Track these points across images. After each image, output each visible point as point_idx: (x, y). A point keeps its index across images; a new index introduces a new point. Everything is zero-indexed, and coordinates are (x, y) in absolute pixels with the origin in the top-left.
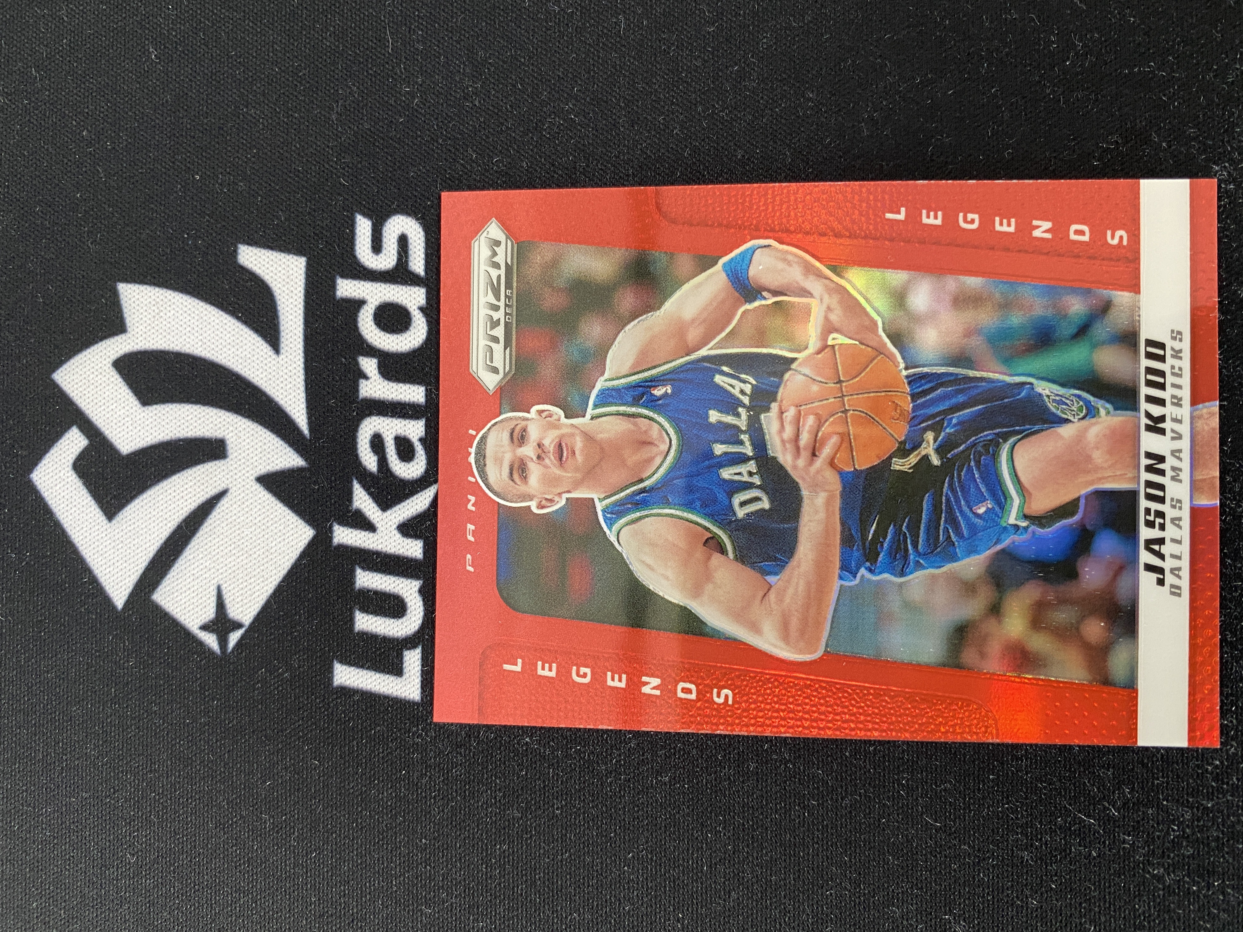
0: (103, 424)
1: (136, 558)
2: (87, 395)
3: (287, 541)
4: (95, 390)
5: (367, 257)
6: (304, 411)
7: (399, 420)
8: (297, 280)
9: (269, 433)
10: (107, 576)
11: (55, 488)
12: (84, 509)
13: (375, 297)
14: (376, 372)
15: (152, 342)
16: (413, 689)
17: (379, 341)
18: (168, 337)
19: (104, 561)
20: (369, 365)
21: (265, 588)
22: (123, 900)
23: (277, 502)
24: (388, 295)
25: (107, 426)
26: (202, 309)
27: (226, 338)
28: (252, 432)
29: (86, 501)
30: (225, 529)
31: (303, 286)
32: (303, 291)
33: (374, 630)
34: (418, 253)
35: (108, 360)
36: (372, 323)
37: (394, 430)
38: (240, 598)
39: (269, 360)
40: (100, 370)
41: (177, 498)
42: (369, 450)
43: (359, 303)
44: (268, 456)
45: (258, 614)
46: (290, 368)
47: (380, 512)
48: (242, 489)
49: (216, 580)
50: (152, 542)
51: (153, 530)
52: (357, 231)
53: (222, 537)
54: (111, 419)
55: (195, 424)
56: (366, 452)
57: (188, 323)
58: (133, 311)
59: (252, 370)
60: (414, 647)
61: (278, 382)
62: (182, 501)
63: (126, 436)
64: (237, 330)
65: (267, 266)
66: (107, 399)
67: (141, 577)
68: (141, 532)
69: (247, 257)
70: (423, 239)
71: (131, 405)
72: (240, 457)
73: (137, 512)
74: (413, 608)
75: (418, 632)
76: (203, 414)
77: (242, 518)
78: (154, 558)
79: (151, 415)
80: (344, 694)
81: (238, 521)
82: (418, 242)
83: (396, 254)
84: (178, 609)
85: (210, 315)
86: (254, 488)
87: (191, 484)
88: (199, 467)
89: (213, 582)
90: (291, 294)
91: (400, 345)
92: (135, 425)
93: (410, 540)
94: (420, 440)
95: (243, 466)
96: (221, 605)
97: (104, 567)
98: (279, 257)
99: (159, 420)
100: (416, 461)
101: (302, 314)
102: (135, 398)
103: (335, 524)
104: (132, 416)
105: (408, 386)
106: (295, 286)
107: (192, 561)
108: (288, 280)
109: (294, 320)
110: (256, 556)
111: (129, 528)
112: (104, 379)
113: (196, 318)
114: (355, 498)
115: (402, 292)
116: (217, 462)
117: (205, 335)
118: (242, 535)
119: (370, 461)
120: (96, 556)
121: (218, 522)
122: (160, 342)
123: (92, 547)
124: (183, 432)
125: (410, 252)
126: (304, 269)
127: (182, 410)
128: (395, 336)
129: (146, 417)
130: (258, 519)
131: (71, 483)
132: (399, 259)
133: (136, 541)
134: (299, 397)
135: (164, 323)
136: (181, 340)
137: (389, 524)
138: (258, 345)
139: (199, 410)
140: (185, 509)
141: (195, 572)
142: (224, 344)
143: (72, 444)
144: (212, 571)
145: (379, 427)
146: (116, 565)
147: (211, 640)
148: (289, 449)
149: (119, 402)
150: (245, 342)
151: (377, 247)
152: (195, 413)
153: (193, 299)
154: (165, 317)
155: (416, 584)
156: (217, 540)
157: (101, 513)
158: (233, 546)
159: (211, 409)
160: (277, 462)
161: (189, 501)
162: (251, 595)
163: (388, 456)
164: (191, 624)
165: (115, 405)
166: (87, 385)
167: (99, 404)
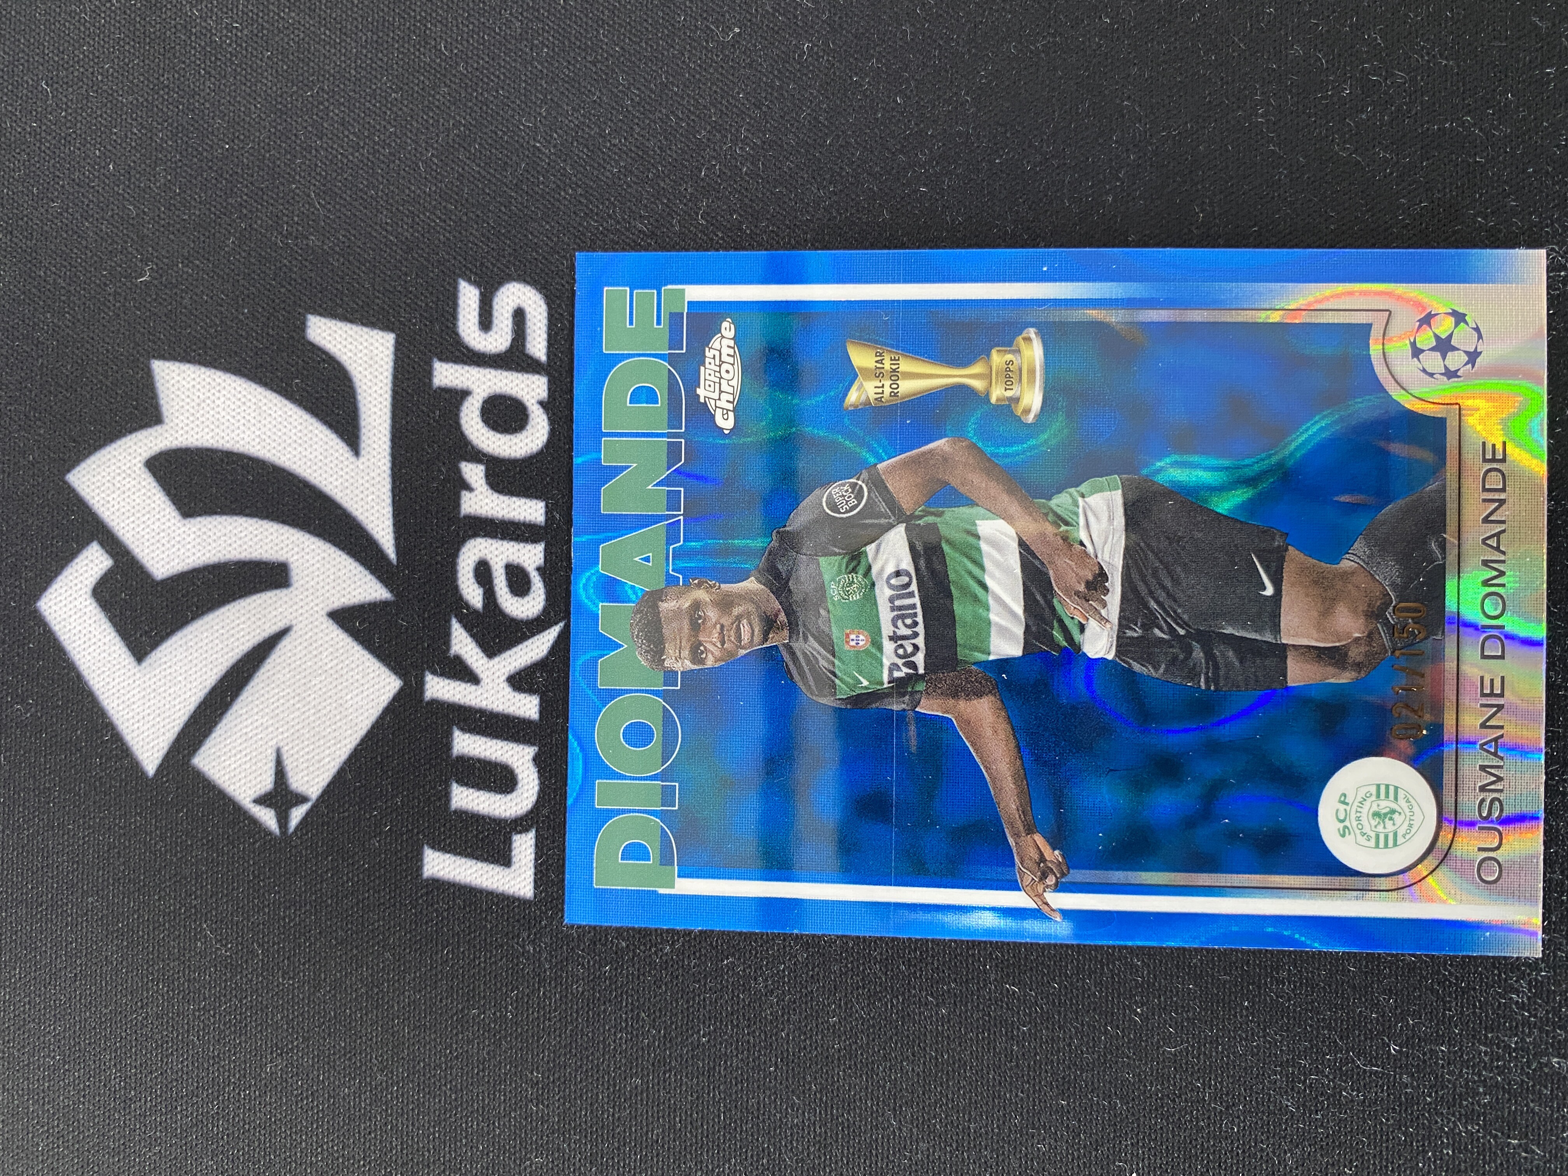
0: (132, 540)
1: (173, 710)
2: (112, 503)
3: (365, 694)
4: (122, 497)
5: (473, 336)
6: (391, 529)
7: (512, 543)
8: (382, 363)
9: (344, 556)
10: (135, 734)
11: (68, 621)
12: (106, 647)
13: (484, 387)
14: (483, 482)
15: (196, 437)
16: (524, 883)
17: (487, 442)
18: (217, 430)
19: (131, 714)
20: (474, 473)
21: (337, 752)
22: (153, 1143)
23: (355, 644)
24: (499, 384)
25: (137, 543)
26: (259, 397)
27: (291, 434)
28: (323, 555)
29: (108, 638)
30: (288, 676)
31: (391, 370)
32: (390, 378)
33: (476, 809)
34: (538, 332)
35: (139, 458)
36: (479, 420)
37: (504, 557)
38: (305, 765)
39: (346, 463)
40: (129, 472)
41: (226, 636)
42: (473, 580)
43: (462, 395)
44: (344, 585)
45: (329, 786)
46: (372, 474)
47: (486, 659)
48: (310, 626)
49: (275, 741)
50: (194, 691)
51: (194, 677)
52: (461, 302)
53: (283, 686)
54: (142, 534)
55: (250, 543)
56: (468, 583)
57: (243, 414)
58: (173, 396)
59: (324, 476)
60: (526, 830)
61: (357, 492)
62: (232, 640)
63: (161, 556)
64: (304, 424)
65: (344, 343)
67: (179, 734)
68: (180, 678)
69: (319, 331)
70: (545, 314)
71: (168, 517)
72: (307, 586)
73: (174, 653)
74: (525, 781)
75: (531, 811)
76: (261, 530)
77: (309, 664)
78: (195, 712)
79: (194, 529)
80: (438, 889)
81: (304, 667)
82: (539, 317)
83: (510, 333)
84: (227, 777)
85: (270, 405)
86: (325, 626)
87: (243, 619)
88: (254, 597)
89: (270, 744)
90: (374, 380)
91: (514, 448)
92: (173, 542)
93: (523, 695)
94: (538, 569)
95: (310, 598)
96: (280, 773)
97: (131, 722)
98: (360, 332)
99: (205, 537)
100: (532, 595)
101: (389, 406)
102: (173, 507)
103: (427, 673)
104: (169, 531)
105: (523, 500)
106: (380, 370)
107: (245, 717)
108: (371, 362)
109: (379, 413)
110: (324, 712)
111: (163, 673)
112: (133, 483)
113: (254, 407)
114: (454, 641)
115: (517, 381)
116: (278, 592)
117: (263, 430)
118: (308, 685)
119: (473, 595)
120: (121, 708)
121: (278, 668)
122: (205, 438)
123: (117, 695)
124: (234, 553)
125: (528, 331)
126: (392, 349)
127: (234, 524)
128: (508, 437)
129: (188, 532)
130: (329, 666)
131: (88, 614)
132: (513, 340)
133: (173, 690)
134: (384, 512)
135: (212, 412)
136: (233, 435)
137: (496, 675)
138: (331, 443)
139: (256, 526)
140: (237, 651)
141: (249, 729)
143: (91, 565)
144: (270, 729)
145: (486, 551)
146: (147, 719)
147: (267, 817)
148: (370, 577)
149: (153, 513)
150: (315, 439)
151: (486, 323)
152: (251, 529)
153: (250, 383)
154: (212, 405)
155: (529, 751)
156: (276, 691)
157: (128, 653)
158: (297, 698)
159: (271, 524)
160: (353, 594)
161: (242, 640)
162: (319, 761)
163: (497, 589)
165: (148, 516)
166: (112, 489)
167: (127, 514)
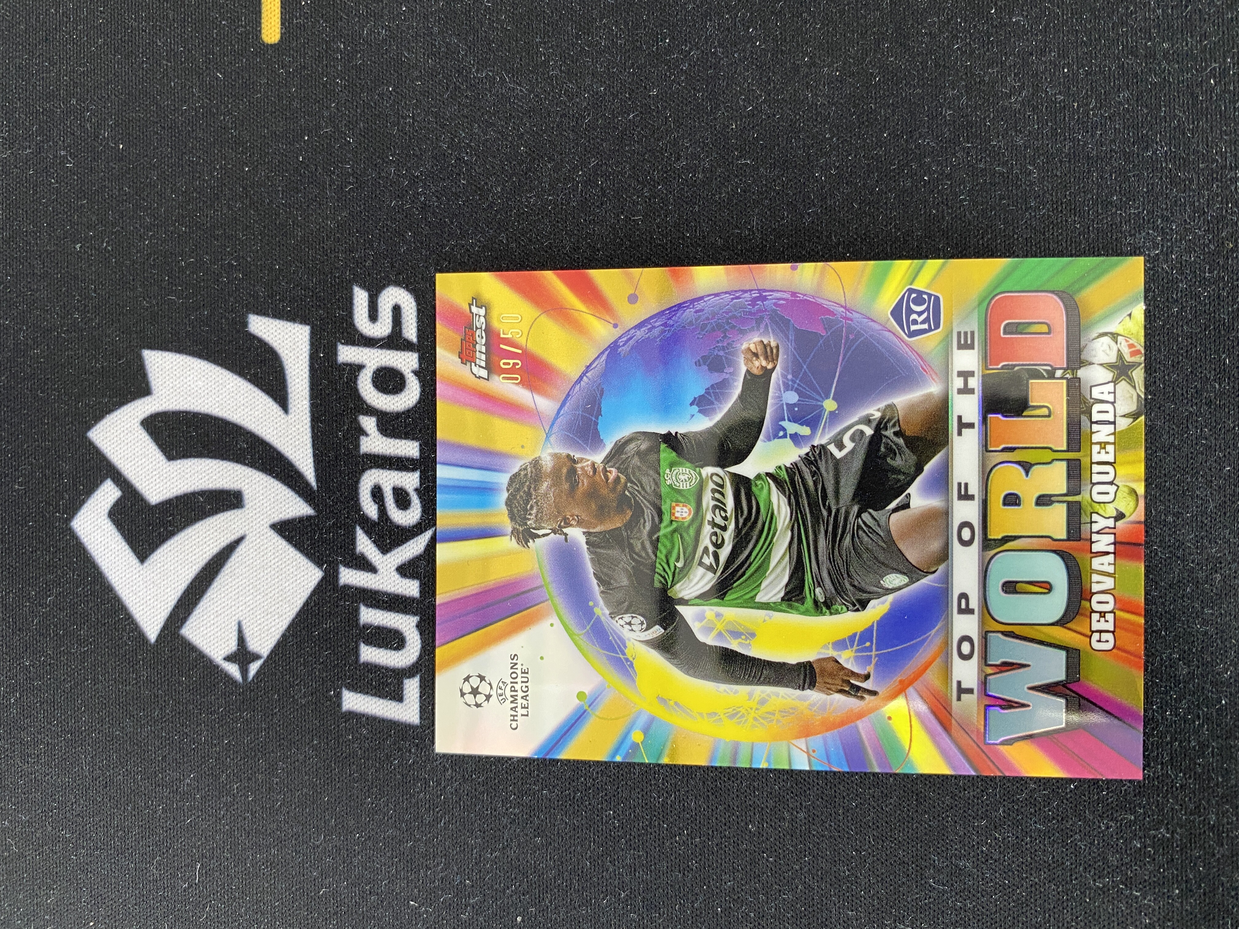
0: (133, 477)
1: (166, 597)
2: (119, 452)
3: (298, 581)
4: (126, 447)
5: (364, 326)
6: (312, 464)
7: (396, 472)
8: (302, 347)
9: (281, 485)
10: (141, 613)
11: (93, 535)
12: (120, 553)
13: (373, 362)
14: (375, 429)
15: (175, 403)
16: (413, 713)
17: (377, 401)
18: (189, 399)
19: (138, 600)
20: (369, 423)
21: (281, 624)
23: (289, 547)
24: (384, 360)
25: (137, 479)
26: (218, 374)
27: (240, 399)
28: (265, 484)
29: (120, 547)
30: (244, 570)
31: (308, 352)
32: (308, 357)
33: (377, 661)
35: (136, 420)
36: (371, 385)
37: (392, 482)
38: (259, 632)
39: (279, 419)
40: (130, 429)
41: (201, 543)
42: (370, 499)
43: (358, 368)
44: (281, 505)
45: (275, 647)
46: (298, 426)
47: (381, 555)
48: (258, 535)
49: (237, 616)
50: (180, 582)
51: (180, 572)
52: (355, 301)
53: (241, 578)
54: (140, 472)
55: (215, 477)
56: (367, 501)
57: (206, 387)
58: (157, 375)
59: (264, 429)
60: (413, 676)
61: (288, 439)
62: (205, 546)
63: (154, 488)
64: (249, 392)
65: (276, 334)
66: (137, 454)
67: (171, 613)
68: (169, 574)
69: (258, 326)
70: (415, 309)
71: (157, 461)
72: (254, 507)
73: (165, 556)
74: (412, 641)
75: (417, 662)
76: (222, 468)
77: (259, 561)
78: (181, 597)
80: (352, 718)
81: (255, 563)
82: (411, 311)
83: (391, 323)
84: (205, 642)
85: (225, 379)
86: (269, 534)
87: (212, 531)
88: (219, 516)
89: (234, 618)
90: (297, 360)
91: (396, 405)
92: (162, 478)
93: (408, 580)
94: (416, 490)
95: (258, 515)
96: (241, 640)
97: (138, 604)
98: (286, 326)
99: (183, 474)
100: (411, 509)
101: (308, 378)
102: (161, 453)
103: (340, 566)
104: (159, 470)
105: (404, 441)
106: (300, 352)
107: (215, 600)
108: (294, 347)
109: (301, 383)
110: (270, 595)
111: (159, 570)
112: (133, 437)
113: (214, 381)
114: (358, 543)
115: (397, 357)
116: (235, 511)
117: (221, 397)
118: (259, 576)
119: (370, 509)
120: (131, 595)
121: (237, 565)
122: (181, 404)
123: (127, 586)
124: (204, 484)
125: (403, 321)
126: (308, 337)
127: (203, 464)
128: (392, 397)
129: (172, 471)
130: (273, 562)
131: (106, 530)
132: (393, 328)
133: (166, 582)
134: (306, 452)
135: (185, 386)
137: (389, 566)
138: (269, 405)
139: (219, 465)
140: (208, 553)
141: (218, 609)
142: (238, 405)
143: (106, 496)
144: (233, 608)
145: (379, 479)
146: (148, 603)
147: (233, 670)
148: (298, 499)
149: (147, 458)
150: (257, 403)
151: (373, 316)
152: (215, 467)
153: (210, 364)
154: (185, 381)
155: (414, 620)
156: (237, 580)
157: (134, 557)
158: (251, 586)
159: (229, 463)
160: (287, 511)
161: (211, 546)
162: (268, 630)
163: (387, 505)
164: (216, 655)
165: (144, 460)
166: (119, 442)
167: (130, 459)
